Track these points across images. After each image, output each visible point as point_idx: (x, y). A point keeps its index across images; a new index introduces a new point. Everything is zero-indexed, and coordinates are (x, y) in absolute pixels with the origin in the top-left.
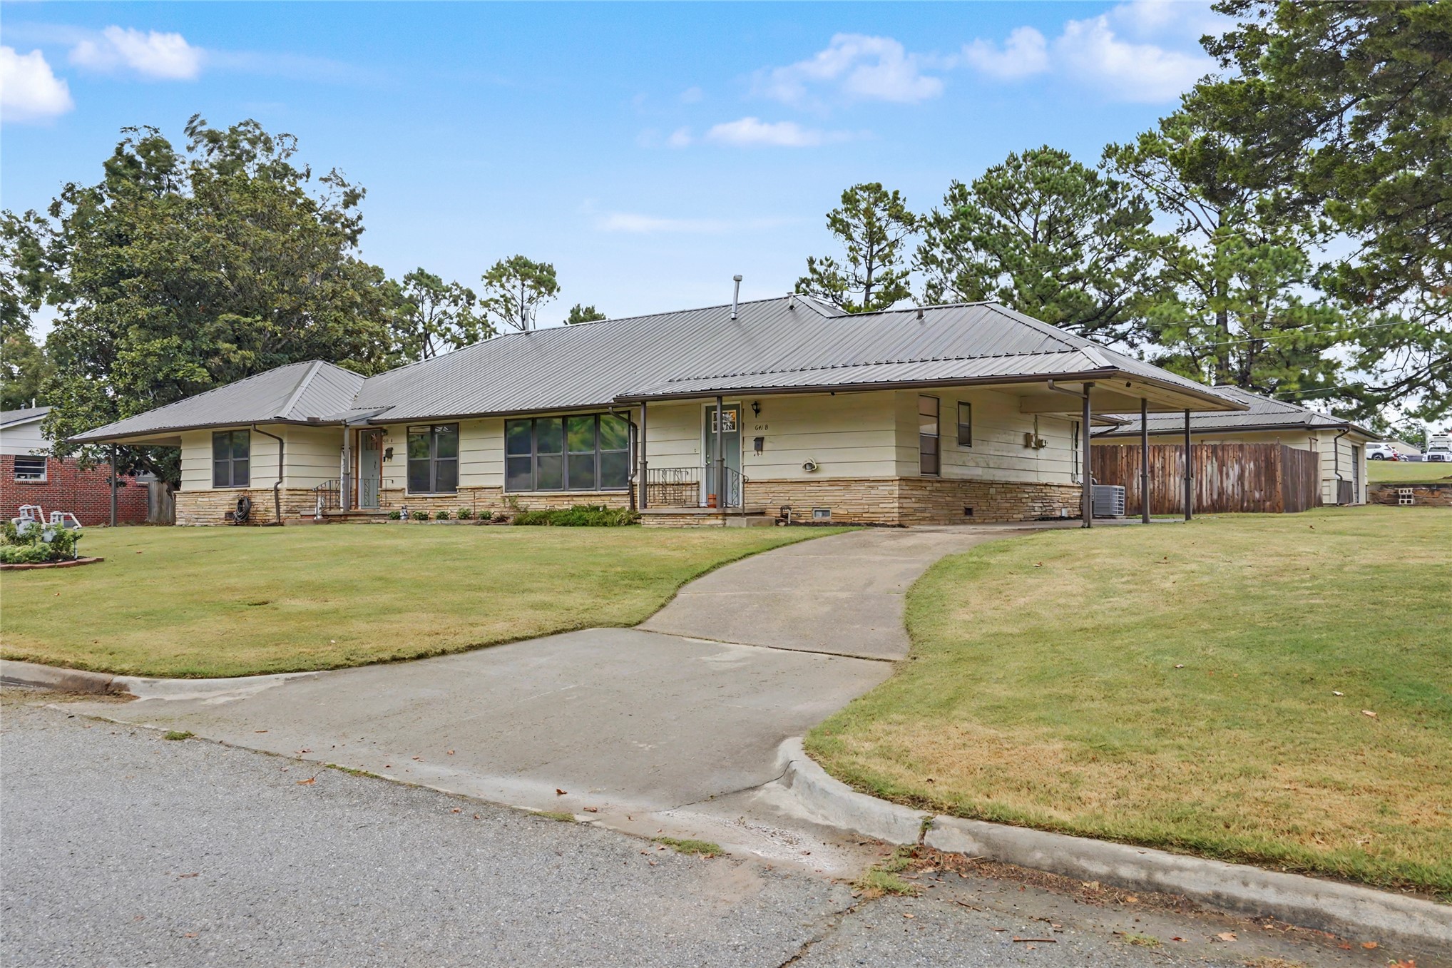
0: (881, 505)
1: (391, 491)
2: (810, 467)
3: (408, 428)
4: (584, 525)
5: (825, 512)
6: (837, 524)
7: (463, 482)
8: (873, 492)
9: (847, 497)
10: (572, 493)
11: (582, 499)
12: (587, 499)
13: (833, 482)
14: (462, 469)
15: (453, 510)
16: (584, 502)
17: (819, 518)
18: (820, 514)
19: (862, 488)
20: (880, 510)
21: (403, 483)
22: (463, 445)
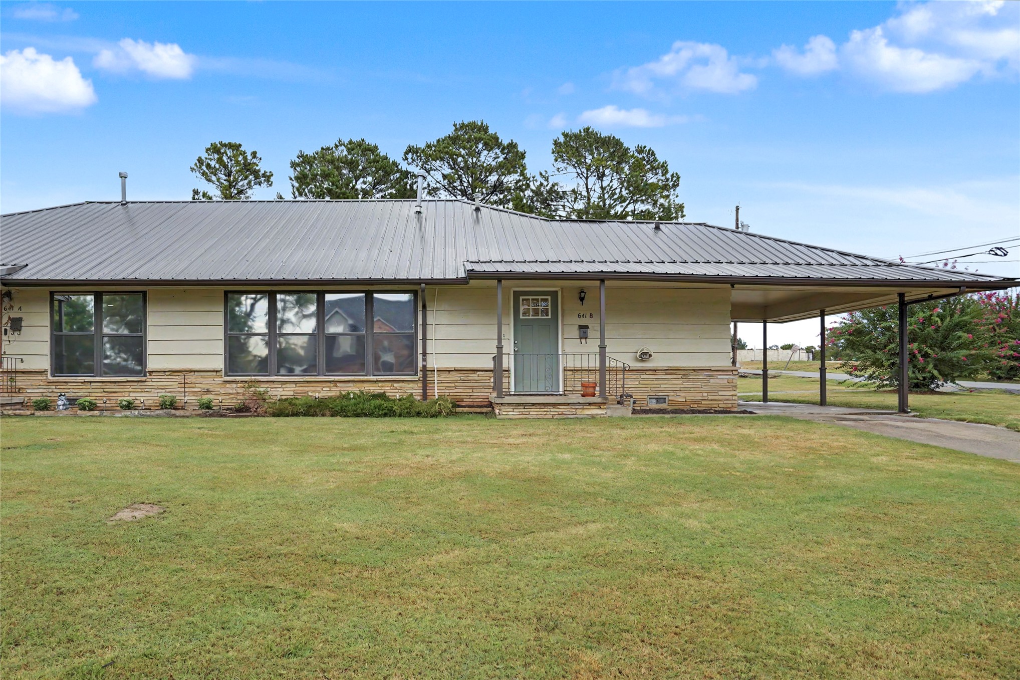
0: (720, 393)
1: (23, 373)
2: (644, 356)
3: (52, 294)
4: (385, 415)
5: (659, 400)
6: (675, 412)
7: (152, 363)
8: (712, 381)
9: (686, 385)
10: (337, 378)
11: (351, 385)
12: (359, 385)
13: (670, 371)
14: (151, 348)
15: (141, 397)
16: (355, 389)
17: (654, 405)
18: (654, 401)
19: (702, 376)
20: (720, 398)
21: (45, 363)
22: (151, 320)
